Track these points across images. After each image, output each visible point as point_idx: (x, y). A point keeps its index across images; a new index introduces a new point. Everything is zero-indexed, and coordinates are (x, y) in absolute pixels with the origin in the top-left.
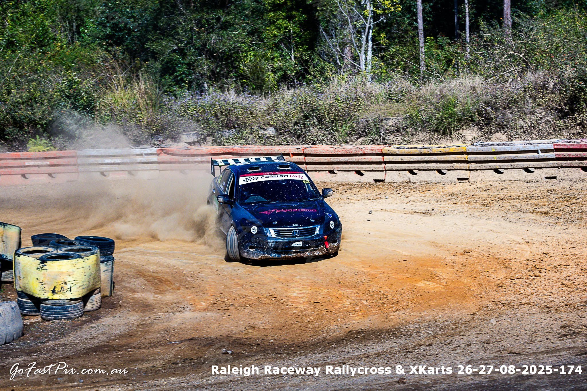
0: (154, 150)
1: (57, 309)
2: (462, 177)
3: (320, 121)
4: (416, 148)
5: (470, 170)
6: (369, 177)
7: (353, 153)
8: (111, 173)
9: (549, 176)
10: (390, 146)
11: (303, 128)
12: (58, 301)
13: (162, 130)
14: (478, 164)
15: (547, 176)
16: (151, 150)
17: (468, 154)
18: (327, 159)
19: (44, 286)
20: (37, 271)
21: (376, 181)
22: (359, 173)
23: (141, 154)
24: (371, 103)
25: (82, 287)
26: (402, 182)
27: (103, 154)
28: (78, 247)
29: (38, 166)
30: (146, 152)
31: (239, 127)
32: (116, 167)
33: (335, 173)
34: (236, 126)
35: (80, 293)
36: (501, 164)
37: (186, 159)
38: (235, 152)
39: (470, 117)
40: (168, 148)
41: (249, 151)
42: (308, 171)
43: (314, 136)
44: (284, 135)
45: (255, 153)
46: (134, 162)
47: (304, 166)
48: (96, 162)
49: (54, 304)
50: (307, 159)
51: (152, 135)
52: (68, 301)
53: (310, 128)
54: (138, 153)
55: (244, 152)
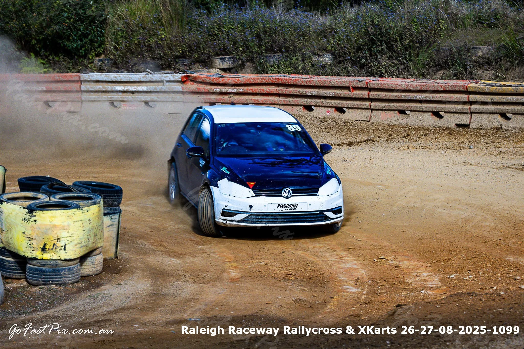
0: (178, 77)
1: (47, 272)
3: (390, 48)
4: (511, 86)
6: (450, 121)
7: (430, 89)
8: (122, 103)
10: (477, 83)
11: (368, 55)
12: (49, 262)
13: (189, 52)
16: (174, 77)
18: (397, 96)
19: (33, 242)
20: (24, 222)
21: (458, 125)
22: (437, 114)
23: (162, 81)
24: (456, 27)
25: (79, 246)
26: (492, 129)
27: (114, 79)
28: (76, 195)
30: (168, 79)
31: (287, 51)
32: (129, 96)
33: (407, 114)
34: (284, 50)
35: (77, 252)
37: (218, 89)
38: (280, 82)
40: (195, 75)
41: (299, 83)
42: (372, 110)
43: (382, 66)
44: (344, 63)
45: (306, 84)
46: (152, 90)
47: (367, 103)
48: (104, 90)
49: (44, 265)
50: (372, 95)
51: (177, 57)
52: (62, 262)
53: (377, 56)
54: (158, 79)
55: (292, 83)
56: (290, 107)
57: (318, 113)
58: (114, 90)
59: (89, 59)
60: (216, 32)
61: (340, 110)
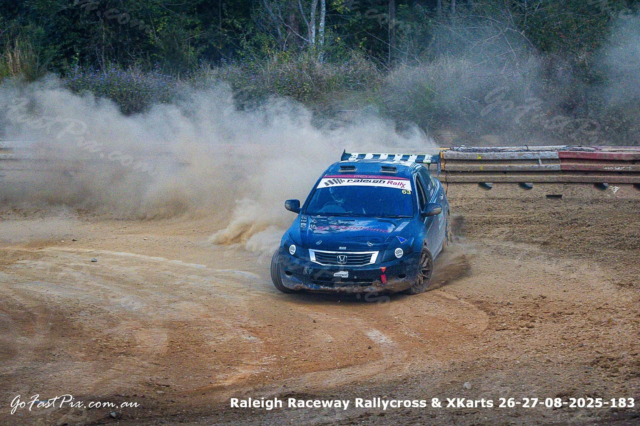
5: (447, 183)
9: (552, 194)
14: (458, 176)
15: (549, 193)
17: (446, 161)
24: (320, 90)
36: (489, 176)
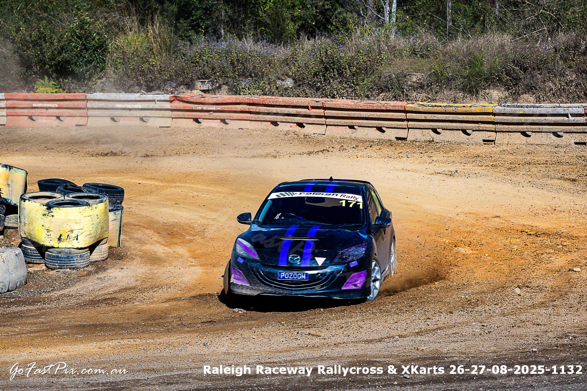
0: (167, 97)
1: (62, 258)
2: (487, 139)
3: (340, 74)
4: (440, 106)
5: (496, 132)
6: (391, 134)
7: (375, 108)
8: (121, 119)
9: (578, 141)
10: (412, 103)
11: (323, 80)
12: (63, 250)
13: (175, 76)
14: (505, 126)
15: (576, 141)
16: (164, 97)
17: (494, 114)
18: (347, 114)
19: (51, 233)
20: (43, 217)
21: (398, 139)
22: (380, 129)
23: (154, 101)
24: (395, 57)
25: (89, 236)
26: (425, 141)
27: (114, 99)
28: (86, 194)
29: (47, 108)
30: (159, 99)
31: (256, 76)
32: (127, 113)
33: (355, 129)
34: (253, 75)
35: (87, 242)
36: (529, 127)
37: (200, 107)
38: (252, 102)
39: (497, 76)
40: (181, 95)
41: (267, 102)
42: (327, 125)
43: (334, 89)
44: (303, 86)
45: (273, 104)
46: (146, 108)
47: (323, 119)
48: (106, 107)
49: (60, 252)
50: (327, 113)
51: (165, 81)
52: (75, 250)
53: (330, 81)
54: (151, 99)
55: (261, 103)
56: (259, 122)
57: (283, 127)
58: (114, 107)
59: (92, 80)
60: (198, 60)
61: (301, 125)
